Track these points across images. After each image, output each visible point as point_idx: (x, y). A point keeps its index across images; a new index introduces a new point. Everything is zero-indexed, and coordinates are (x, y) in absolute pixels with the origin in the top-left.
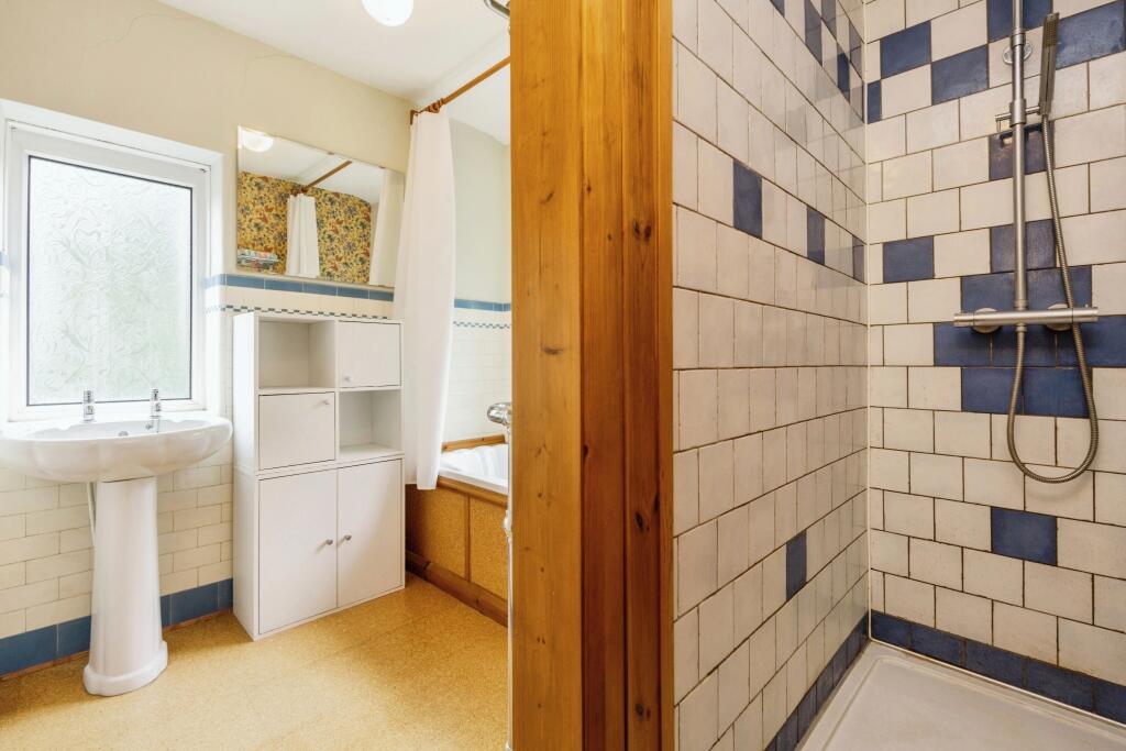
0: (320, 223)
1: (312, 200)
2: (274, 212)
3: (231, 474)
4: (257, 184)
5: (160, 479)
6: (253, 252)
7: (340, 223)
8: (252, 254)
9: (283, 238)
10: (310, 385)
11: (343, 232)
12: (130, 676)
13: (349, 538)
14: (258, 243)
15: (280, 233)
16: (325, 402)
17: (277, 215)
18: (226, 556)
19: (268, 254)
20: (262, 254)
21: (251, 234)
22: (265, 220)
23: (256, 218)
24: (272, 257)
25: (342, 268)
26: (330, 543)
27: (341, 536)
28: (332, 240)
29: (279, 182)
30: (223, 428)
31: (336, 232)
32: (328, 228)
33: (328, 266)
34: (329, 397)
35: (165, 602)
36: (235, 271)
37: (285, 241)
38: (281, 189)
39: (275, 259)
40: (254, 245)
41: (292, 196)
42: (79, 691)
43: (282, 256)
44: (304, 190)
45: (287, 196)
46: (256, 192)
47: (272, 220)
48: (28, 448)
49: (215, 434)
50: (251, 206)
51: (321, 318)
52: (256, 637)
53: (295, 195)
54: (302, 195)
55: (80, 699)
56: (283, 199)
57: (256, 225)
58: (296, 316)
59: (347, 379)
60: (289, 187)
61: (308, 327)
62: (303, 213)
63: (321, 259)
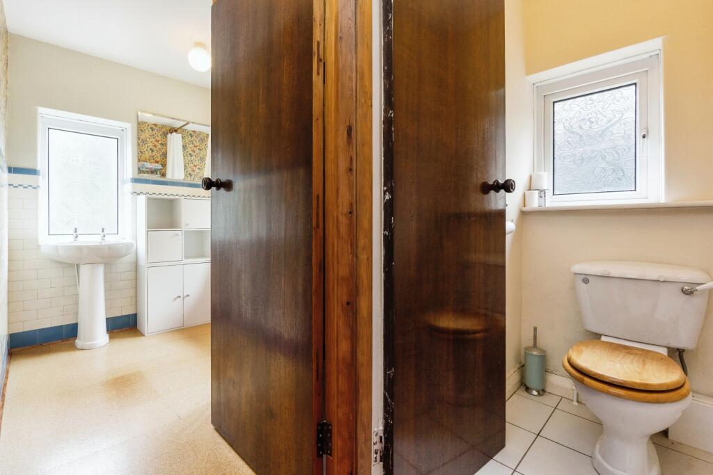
0: (184, 147)
1: (180, 135)
2: (160, 142)
3: (136, 267)
4: (151, 128)
5: (106, 264)
6: (149, 164)
7: (196, 147)
8: (148, 165)
9: (165, 155)
10: (172, 228)
11: (197, 151)
12: (94, 342)
13: (188, 296)
14: (152, 159)
15: (163, 153)
16: (177, 235)
17: (162, 144)
18: (133, 303)
19: (157, 165)
20: (154, 164)
21: (147, 155)
22: (155, 146)
23: (151, 145)
24: (158, 166)
25: (197, 171)
26: (180, 297)
27: (185, 295)
28: (191, 156)
29: (163, 126)
30: (132, 245)
31: (194, 151)
32: (189, 150)
33: (189, 170)
34: (180, 233)
35: (108, 320)
36: (137, 176)
37: (166, 158)
38: (164, 130)
39: (160, 167)
40: (149, 160)
41: (169, 134)
42: (73, 347)
43: (164, 165)
44: (176, 131)
45: (167, 134)
46: (151, 132)
47: (159, 146)
48: (56, 248)
49: (129, 246)
50: (148, 139)
51: (177, 197)
52: (146, 334)
53: (171, 133)
54: (174, 134)
55: (74, 350)
56: (165, 135)
57: (151, 149)
58: (166, 197)
59: (187, 225)
60: (168, 129)
61: (171, 201)
62: (175, 141)
63: (185, 166)
